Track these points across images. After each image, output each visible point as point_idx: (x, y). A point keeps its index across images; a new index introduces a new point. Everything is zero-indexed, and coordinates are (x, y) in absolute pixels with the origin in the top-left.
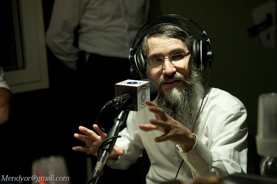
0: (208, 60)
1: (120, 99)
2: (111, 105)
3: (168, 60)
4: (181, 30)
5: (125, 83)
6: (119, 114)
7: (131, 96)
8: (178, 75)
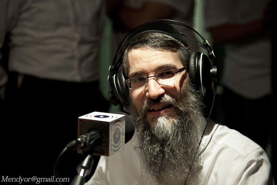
0: (212, 79)
1: (86, 139)
2: (74, 146)
3: (154, 79)
4: (173, 39)
5: (91, 116)
6: (84, 159)
7: (101, 135)
8: (167, 98)
